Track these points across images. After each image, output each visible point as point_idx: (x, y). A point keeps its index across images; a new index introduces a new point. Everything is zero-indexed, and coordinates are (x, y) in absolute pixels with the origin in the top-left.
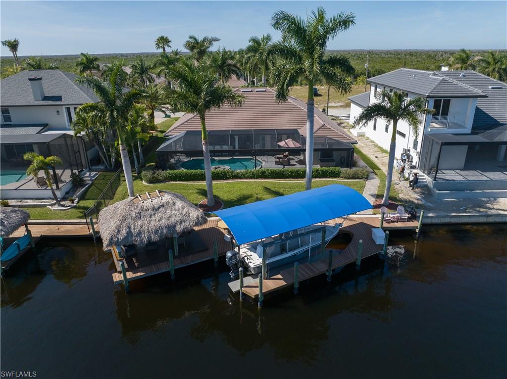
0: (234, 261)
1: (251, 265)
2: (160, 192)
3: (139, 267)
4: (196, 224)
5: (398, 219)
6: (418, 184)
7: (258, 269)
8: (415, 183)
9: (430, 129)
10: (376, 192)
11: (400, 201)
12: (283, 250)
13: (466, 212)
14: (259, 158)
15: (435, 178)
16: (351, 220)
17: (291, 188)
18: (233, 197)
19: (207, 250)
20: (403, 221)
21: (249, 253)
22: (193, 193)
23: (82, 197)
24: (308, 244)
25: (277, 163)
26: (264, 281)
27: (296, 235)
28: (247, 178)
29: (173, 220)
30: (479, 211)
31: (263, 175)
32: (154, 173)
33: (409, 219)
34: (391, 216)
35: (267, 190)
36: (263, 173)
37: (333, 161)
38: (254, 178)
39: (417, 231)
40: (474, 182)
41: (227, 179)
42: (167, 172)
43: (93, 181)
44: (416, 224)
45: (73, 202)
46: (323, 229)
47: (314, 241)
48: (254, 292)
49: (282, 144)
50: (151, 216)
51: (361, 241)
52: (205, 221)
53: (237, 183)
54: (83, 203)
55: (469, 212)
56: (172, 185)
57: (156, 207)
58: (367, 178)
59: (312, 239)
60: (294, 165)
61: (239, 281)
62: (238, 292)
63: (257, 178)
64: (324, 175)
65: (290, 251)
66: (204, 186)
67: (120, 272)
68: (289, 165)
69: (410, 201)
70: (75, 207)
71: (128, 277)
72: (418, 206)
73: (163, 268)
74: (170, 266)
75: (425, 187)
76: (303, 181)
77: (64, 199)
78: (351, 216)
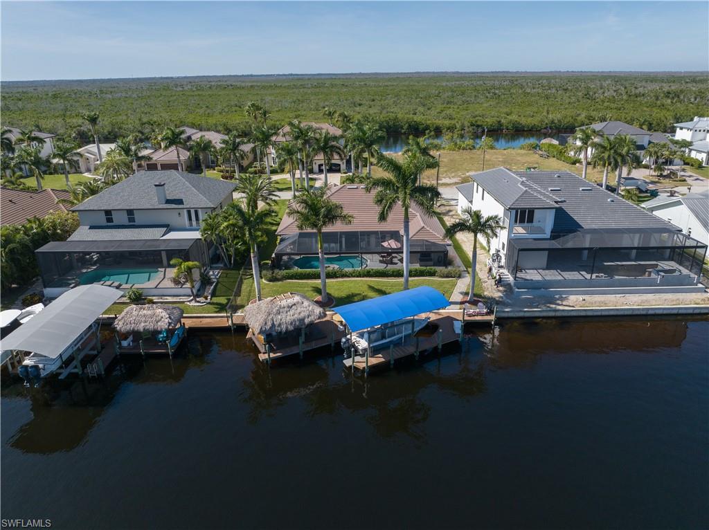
0: (347, 345)
1: (360, 348)
2: (291, 294)
3: (277, 349)
4: (319, 318)
5: (478, 313)
6: (502, 283)
7: (365, 350)
8: (499, 282)
9: (513, 235)
10: (465, 290)
11: (484, 297)
12: (383, 337)
13: (538, 308)
14: (364, 256)
15: (515, 278)
16: (439, 314)
17: (393, 285)
18: (343, 294)
19: (326, 337)
20: (482, 315)
21: (358, 339)
22: (308, 291)
23: (213, 294)
24: (402, 333)
25: (381, 262)
26: (369, 358)
27: (393, 325)
28: (354, 277)
29: (302, 315)
30: (549, 307)
31: (369, 274)
32: (273, 273)
33: (488, 314)
34: (472, 311)
35: (371, 288)
36: (369, 272)
37: (431, 260)
38: (361, 277)
39: (493, 323)
40: (549, 281)
41: (337, 277)
42: (284, 272)
43: (217, 279)
44: (492, 318)
45: (207, 299)
46: (412, 322)
47: (406, 331)
48: (362, 366)
49: (385, 244)
50: (287, 312)
51: (441, 330)
52: (325, 315)
53: (345, 281)
54: (215, 300)
55: (540, 308)
56: (290, 283)
57: (290, 305)
58: (460, 277)
59: (405, 329)
60: (396, 264)
61: (351, 359)
62: (351, 367)
63: (363, 277)
64: (422, 274)
65: (389, 337)
66: (317, 284)
67: (264, 353)
68: (392, 263)
69: (492, 298)
70: (209, 303)
71: (271, 356)
72: (498, 303)
73: (295, 350)
74: (300, 349)
75: (508, 286)
76: (402, 280)
77: (198, 296)
78: (441, 311)
